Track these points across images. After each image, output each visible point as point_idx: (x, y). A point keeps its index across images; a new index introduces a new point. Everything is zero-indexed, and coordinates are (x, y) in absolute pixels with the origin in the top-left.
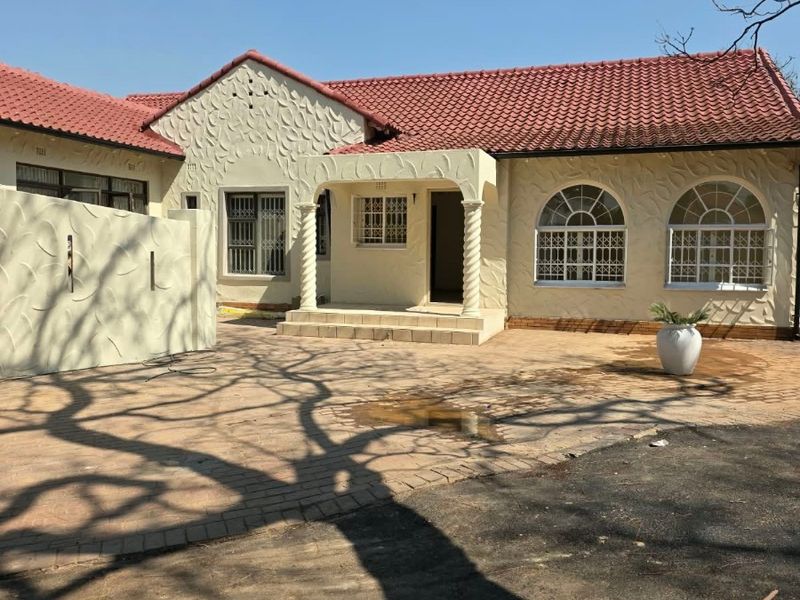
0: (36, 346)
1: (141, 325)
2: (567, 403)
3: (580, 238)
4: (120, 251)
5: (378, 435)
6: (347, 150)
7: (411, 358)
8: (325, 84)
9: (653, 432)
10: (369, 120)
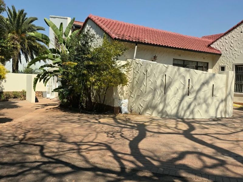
0: (178, 110)
1: (208, 107)
4: (203, 84)
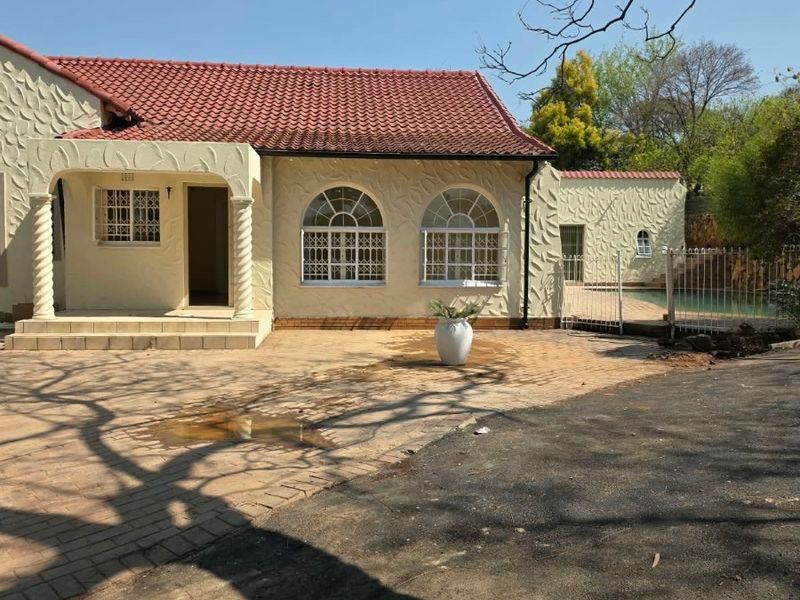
2: (374, 400)
3: (343, 239)
5: (200, 455)
6: (84, 135)
7: (187, 367)
8: (53, 59)
9: (472, 421)
10: (106, 103)
